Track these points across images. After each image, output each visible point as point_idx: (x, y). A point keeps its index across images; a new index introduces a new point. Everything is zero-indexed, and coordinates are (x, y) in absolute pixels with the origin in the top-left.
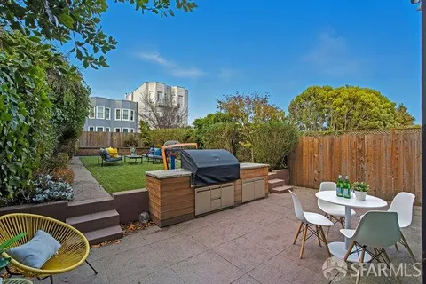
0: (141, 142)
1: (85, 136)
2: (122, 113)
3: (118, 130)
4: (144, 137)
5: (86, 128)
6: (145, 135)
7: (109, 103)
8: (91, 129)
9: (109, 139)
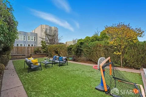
0: (42, 51)
1: (15, 49)
2: (31, 38)
3: (29, 45)
4: (43, 48)
5: (15, 45)
6: (44, 47)
7: (25, 34)
8: (17, 45)
9: (27, 50)
